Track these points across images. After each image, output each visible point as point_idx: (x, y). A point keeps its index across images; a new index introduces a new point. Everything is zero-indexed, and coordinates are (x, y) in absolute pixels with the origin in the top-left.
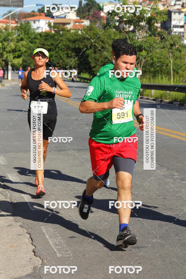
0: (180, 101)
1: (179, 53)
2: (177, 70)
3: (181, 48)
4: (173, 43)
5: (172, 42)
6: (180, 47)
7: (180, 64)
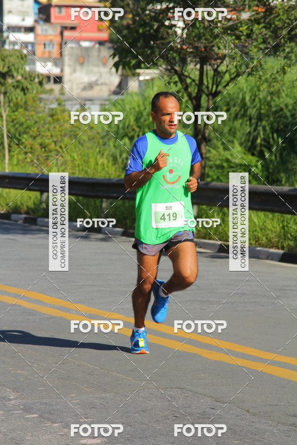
0: (27, 213)
1: (22, 93)
2: (17, 135)
3: (26, 84)
4: (6, 69)
5: (3, 68)
6: (23, 81)
7: (26, 120)
